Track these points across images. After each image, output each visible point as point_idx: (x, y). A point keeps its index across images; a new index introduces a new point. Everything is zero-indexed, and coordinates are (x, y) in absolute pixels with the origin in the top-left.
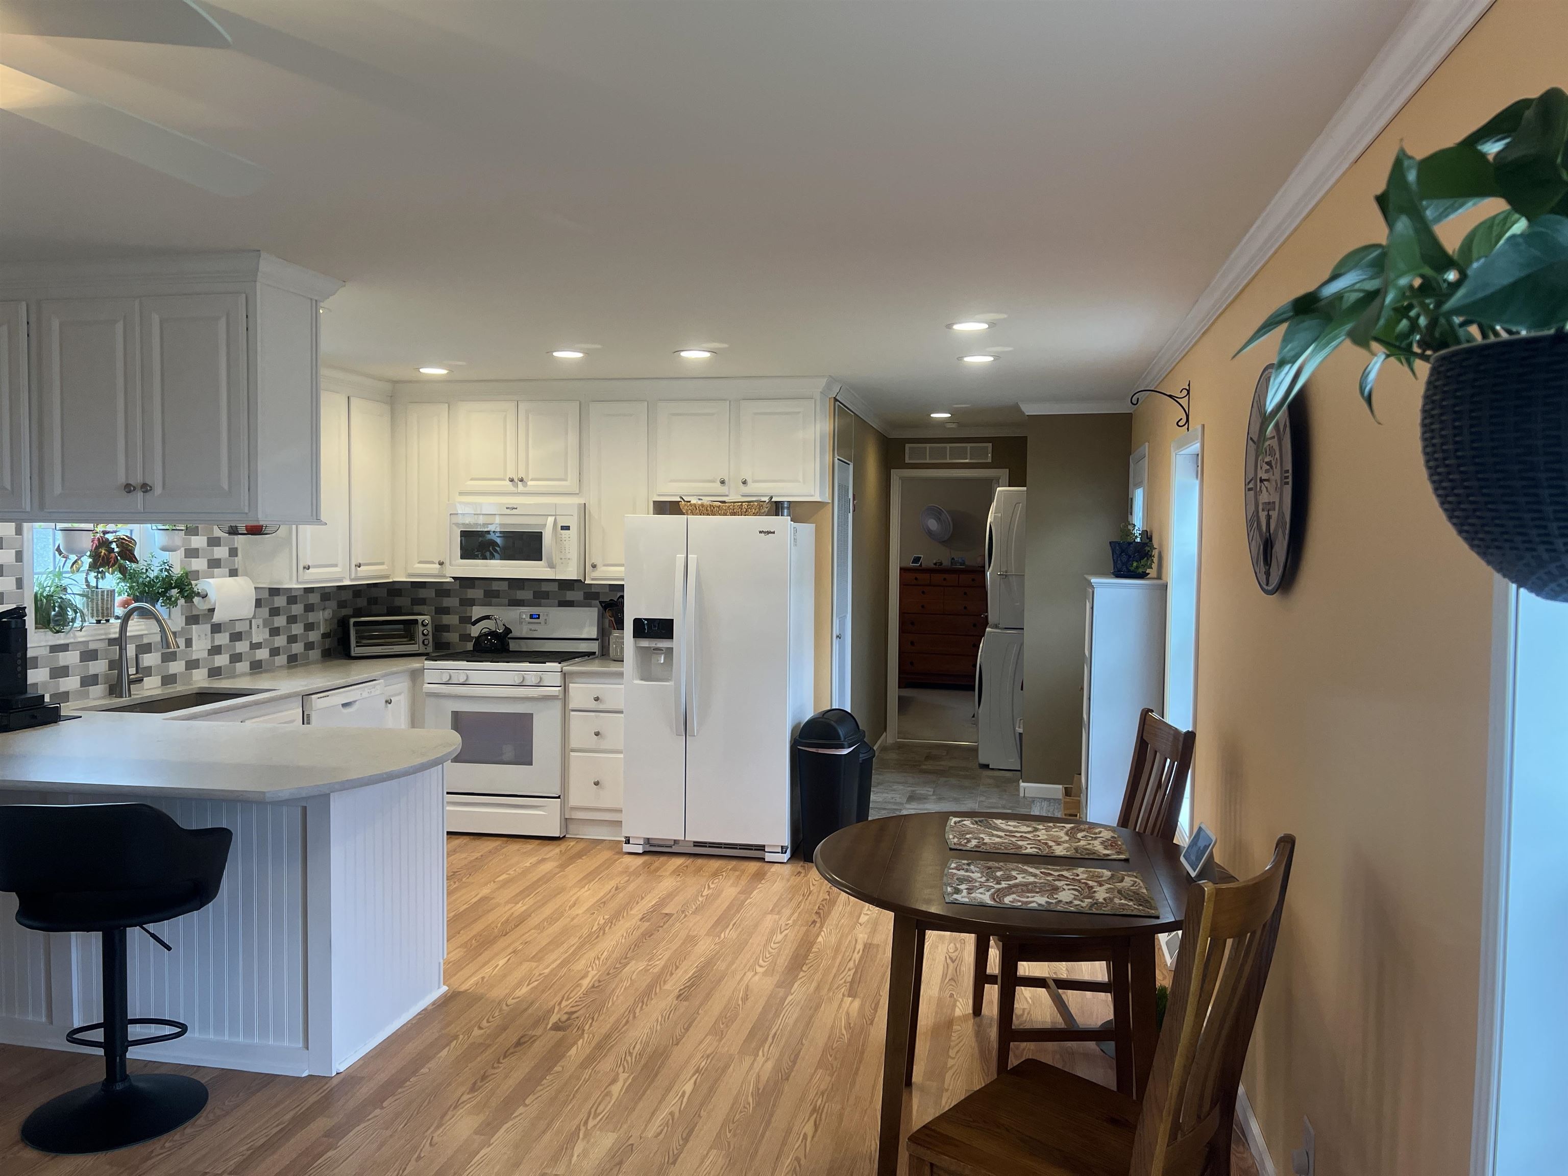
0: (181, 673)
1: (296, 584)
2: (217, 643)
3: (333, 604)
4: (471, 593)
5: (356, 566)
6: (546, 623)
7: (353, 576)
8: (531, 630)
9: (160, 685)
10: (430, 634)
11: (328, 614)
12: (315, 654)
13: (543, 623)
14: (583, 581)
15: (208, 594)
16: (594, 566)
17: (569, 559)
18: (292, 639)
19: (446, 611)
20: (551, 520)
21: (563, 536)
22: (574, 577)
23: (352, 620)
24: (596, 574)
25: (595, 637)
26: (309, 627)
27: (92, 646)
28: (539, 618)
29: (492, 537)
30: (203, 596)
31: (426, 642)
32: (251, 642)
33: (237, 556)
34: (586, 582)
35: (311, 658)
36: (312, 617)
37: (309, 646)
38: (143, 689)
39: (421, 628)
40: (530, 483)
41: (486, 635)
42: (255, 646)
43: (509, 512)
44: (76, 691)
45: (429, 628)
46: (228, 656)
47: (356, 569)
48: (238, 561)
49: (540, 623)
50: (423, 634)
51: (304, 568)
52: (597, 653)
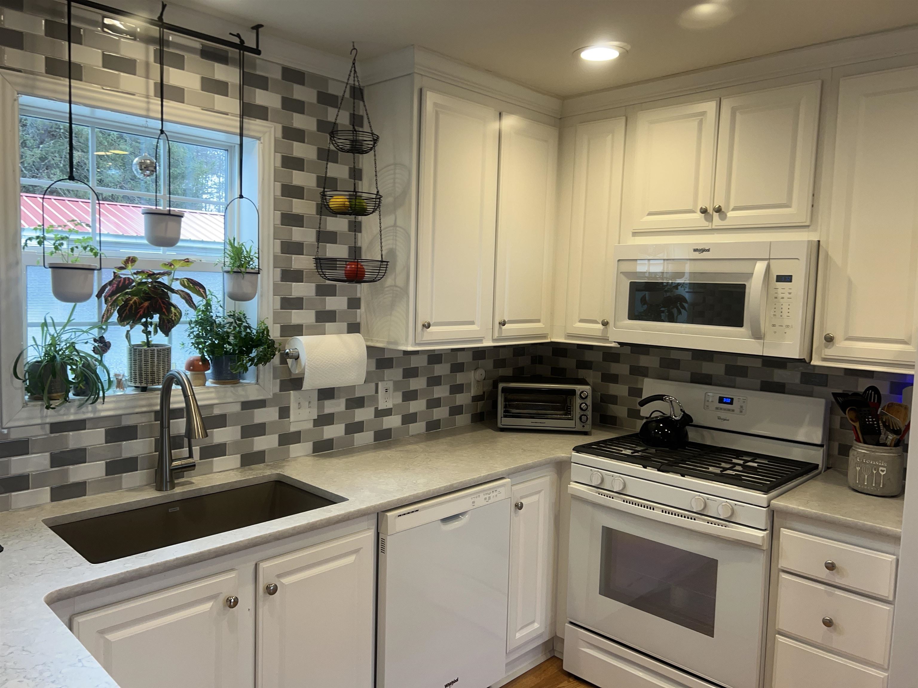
0: (272, 450)
1: (412, 346)
2: (327, 411)
3: (489, 363)
4: (644, 361)
5: (500, 323)
6: (741, 412)
7: (496, 335)
8: (719, 418)
9: (239, 465)
10: (590, 408)
11: (480, 374)
12: (463, 419)
13: (737, 411)
14: (807, 361)
15: (300, 356)
16: (829, 339)
17: (788, 326)
18: (434, 403)
19: (614, 379)
20: (760, 267)
21: (780, 291)
22: (795, 355)
23: (501, 385)
24: (830, 352)
25: (819, 442)
26: (456, 389)
27: (127, 422)
28: (731, 403)
29: (682, 292)
30: (296, 358)
31: (584, 418)
32: (376, 409)
33: (359, 308)
34: (813, 363)
35: (458, 425)
36: (460, 378)
37: (456, 411)
38: (212, 473)
39: (578, 401)
40: (730, 214)
41: (658, 421)
42: (380, 414)
43: (697, 255)
44: (99, 481)
45: (589, 401)
46: (343, 426)
47: (500, 328)
48: (361, 314)
49: (733, 411)
50: (581, 409)
51: (424, 326)
52: (820, 467)
